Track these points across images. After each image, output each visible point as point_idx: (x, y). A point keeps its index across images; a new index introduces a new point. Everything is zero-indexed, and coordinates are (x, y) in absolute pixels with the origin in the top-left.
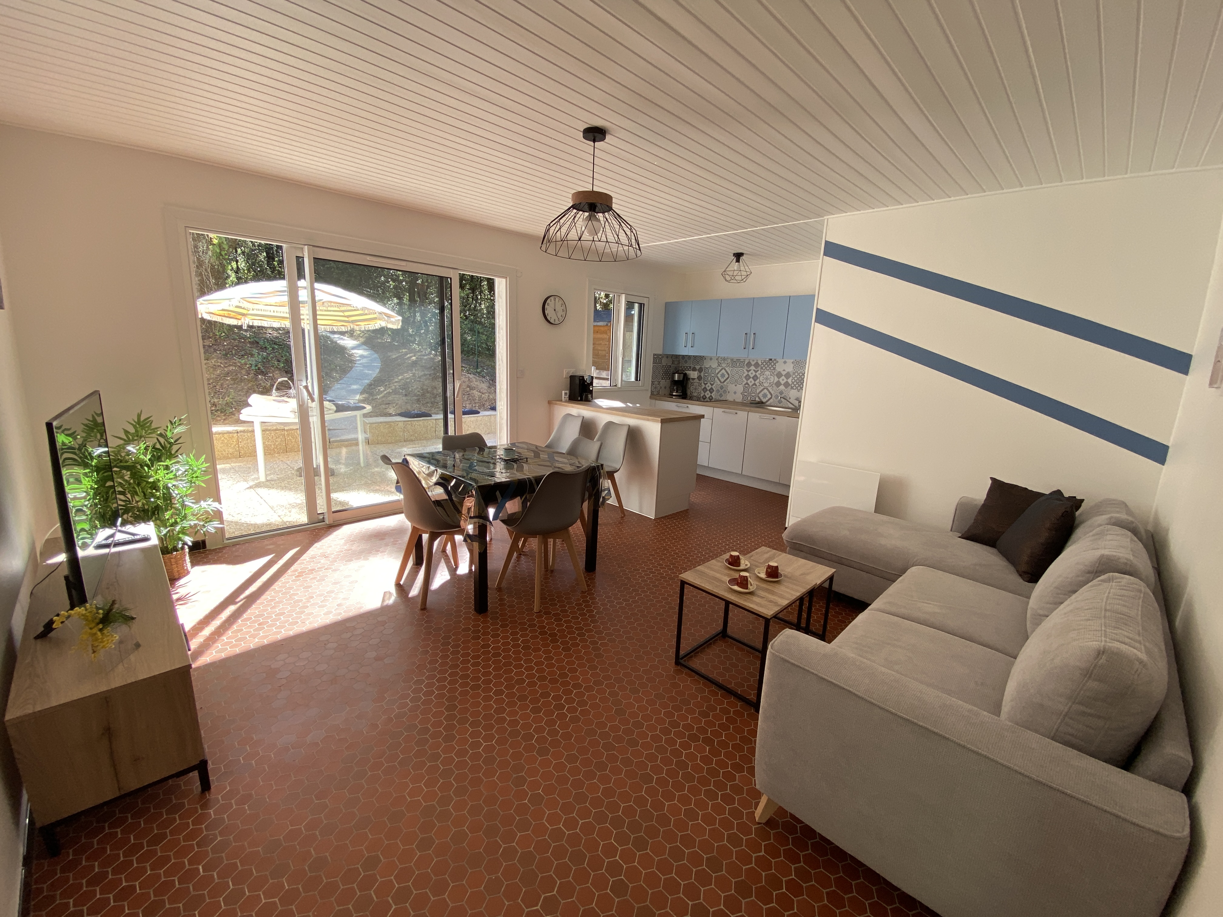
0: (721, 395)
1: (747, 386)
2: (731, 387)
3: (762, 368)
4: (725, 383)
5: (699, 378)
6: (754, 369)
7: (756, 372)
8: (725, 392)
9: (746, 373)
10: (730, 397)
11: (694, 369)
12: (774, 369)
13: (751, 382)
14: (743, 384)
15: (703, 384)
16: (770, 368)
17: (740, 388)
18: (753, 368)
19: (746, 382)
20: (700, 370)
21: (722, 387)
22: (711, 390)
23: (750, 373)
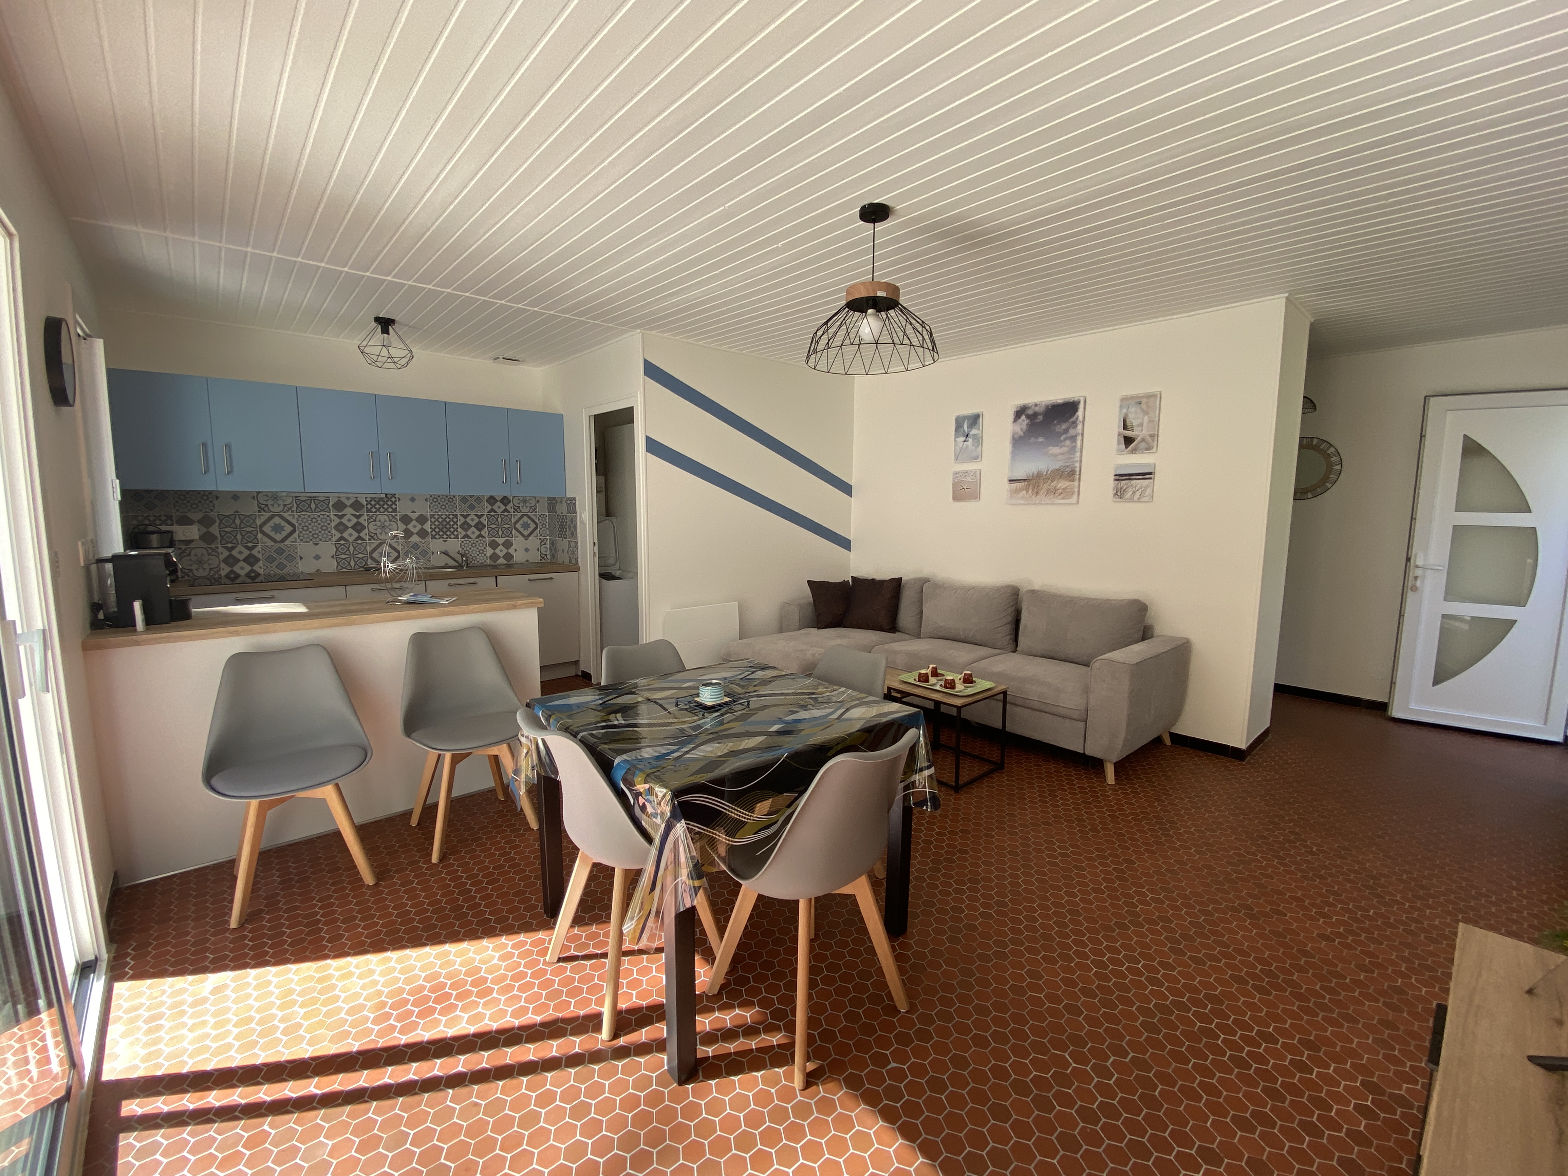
0: (281, 566)
1: (342, 542)
2: (305, 549)
3: (369, 510)
4: (287, 542)
5: (207, 538)
6: (354, 512)
7: (358, 517)
8: (291, 558)
9: (337, 521)
10: (306, 567)
11: (185, 521)
12: (395, 510)
13: (350, 535)
14: (334, 539)
15: (220, 550)
16: (386, 510)
17: (328, 549)
18: (349, 511)
19: (338, 535)
20: (206, 522)
21: (280, 552)
22: (251, 560)
23: (344, 520)
